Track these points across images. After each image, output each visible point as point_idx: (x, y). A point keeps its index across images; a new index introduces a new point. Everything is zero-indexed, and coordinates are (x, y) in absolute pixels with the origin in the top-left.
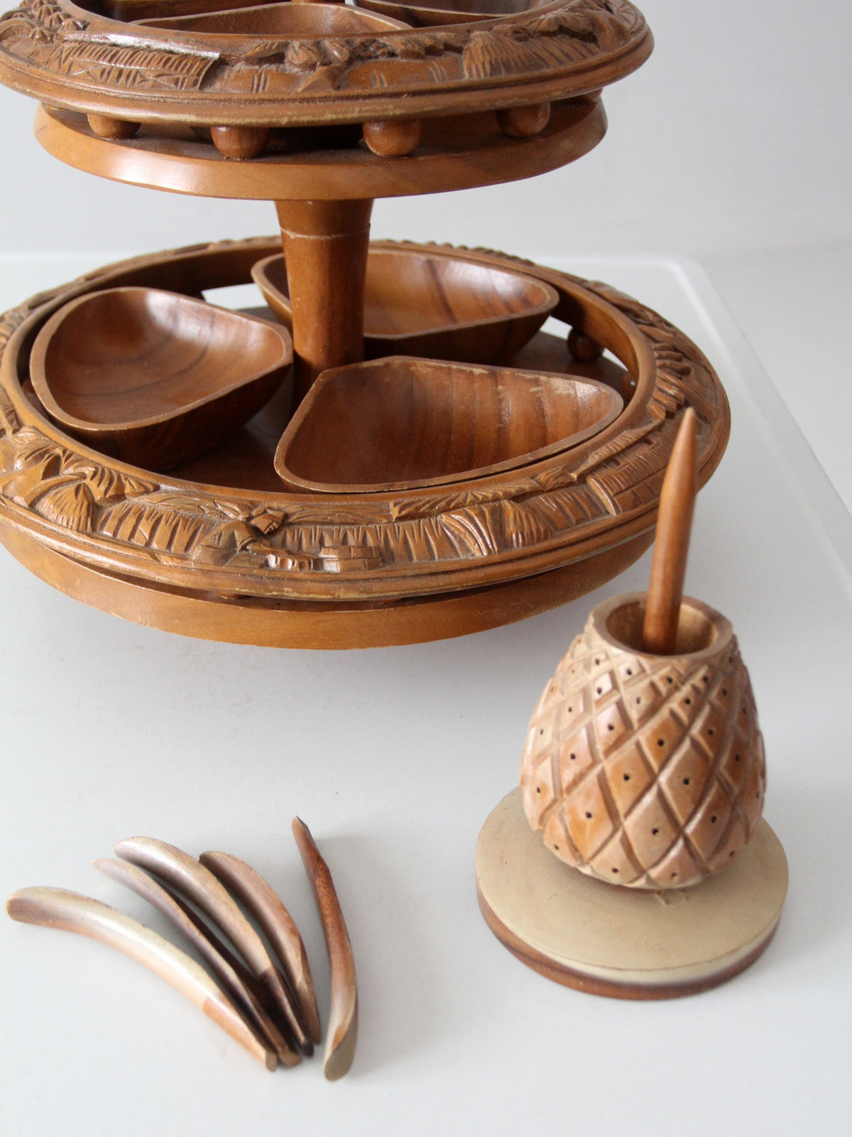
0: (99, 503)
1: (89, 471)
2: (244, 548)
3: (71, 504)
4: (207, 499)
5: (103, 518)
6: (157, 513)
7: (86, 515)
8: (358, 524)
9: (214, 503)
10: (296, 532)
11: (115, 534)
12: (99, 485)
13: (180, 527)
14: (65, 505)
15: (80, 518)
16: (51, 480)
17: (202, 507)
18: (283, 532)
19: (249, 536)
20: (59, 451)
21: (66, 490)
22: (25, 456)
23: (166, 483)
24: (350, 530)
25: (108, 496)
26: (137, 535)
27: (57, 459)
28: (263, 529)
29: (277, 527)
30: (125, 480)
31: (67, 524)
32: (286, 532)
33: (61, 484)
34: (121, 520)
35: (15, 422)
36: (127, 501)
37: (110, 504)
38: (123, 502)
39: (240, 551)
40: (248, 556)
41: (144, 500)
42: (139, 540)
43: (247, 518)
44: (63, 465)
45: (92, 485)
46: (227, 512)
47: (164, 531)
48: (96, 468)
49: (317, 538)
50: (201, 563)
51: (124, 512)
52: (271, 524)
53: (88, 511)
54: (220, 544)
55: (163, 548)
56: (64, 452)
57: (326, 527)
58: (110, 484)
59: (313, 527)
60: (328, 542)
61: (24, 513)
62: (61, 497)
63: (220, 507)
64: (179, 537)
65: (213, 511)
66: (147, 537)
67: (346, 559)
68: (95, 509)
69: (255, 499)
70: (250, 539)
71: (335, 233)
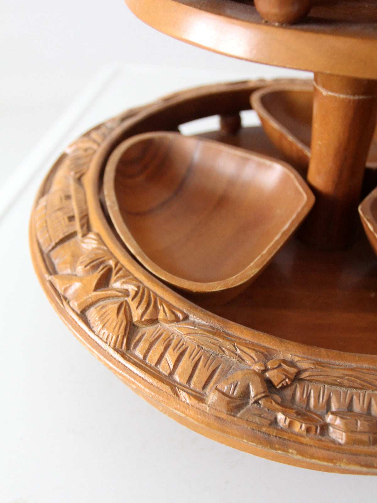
0: (136, 323)
1: (131, 288)
2: (256, 402)
3: (112, 322)
4: (228, 340)
5: (137, 338)
6: (183, 344)
7: (123, 334)
8: (365, 389)
9: (234, 346)
10: (306, 389)
11: (145, 357)
12: (137, 307)
13: (201, 364)
14: (108, 321)
15: (118, 337)
16: (101, 293)
17: (224, 349)
18: (294, 387)
19: (262, 391)
20: (112, 263)
21: (110, 306)
22: (85, 264)
23: (194, 314)
24: (356, 393)
25: (143, 320)
26: (163, 362)
27: (110, 270)
28: (276, 384)
29: (289, 383)
30: (160, 305)
31: (107, 339)
32: (296, 387)
33: (108, 297)
34: (152, 345)
35: (85, 227)
36: (159, 325)
37: (144, 326)
38: (156, 326)
39: (252, 404)
40: (260, 409)
41: (174, 328)
42: (164, 369)
43: (262, 371)
44: (113, 278)
45: (133, 305)
46: (245, 358)
47: (186, 364)
48: (138, 287)
49: (325, 398)
50: (215, 409)
51: (155, 337)
52: (284, 380)
53: (125, 330)
54: (235, 393)
55: (184, 382)
56: (116, 265)
57: (334, 388)
58: (147, 308)
59: (321, 386)
60: (334, 407)
61: (76, 318)
62: (105, 312)
63: (239, 352)
64: (199, 373)
65: (232, 354)
66: (172, 367)
67: (353, 432)
68: (132, 327)
69: (272, 347)
70: (263, 395)
71: (358, 95)
